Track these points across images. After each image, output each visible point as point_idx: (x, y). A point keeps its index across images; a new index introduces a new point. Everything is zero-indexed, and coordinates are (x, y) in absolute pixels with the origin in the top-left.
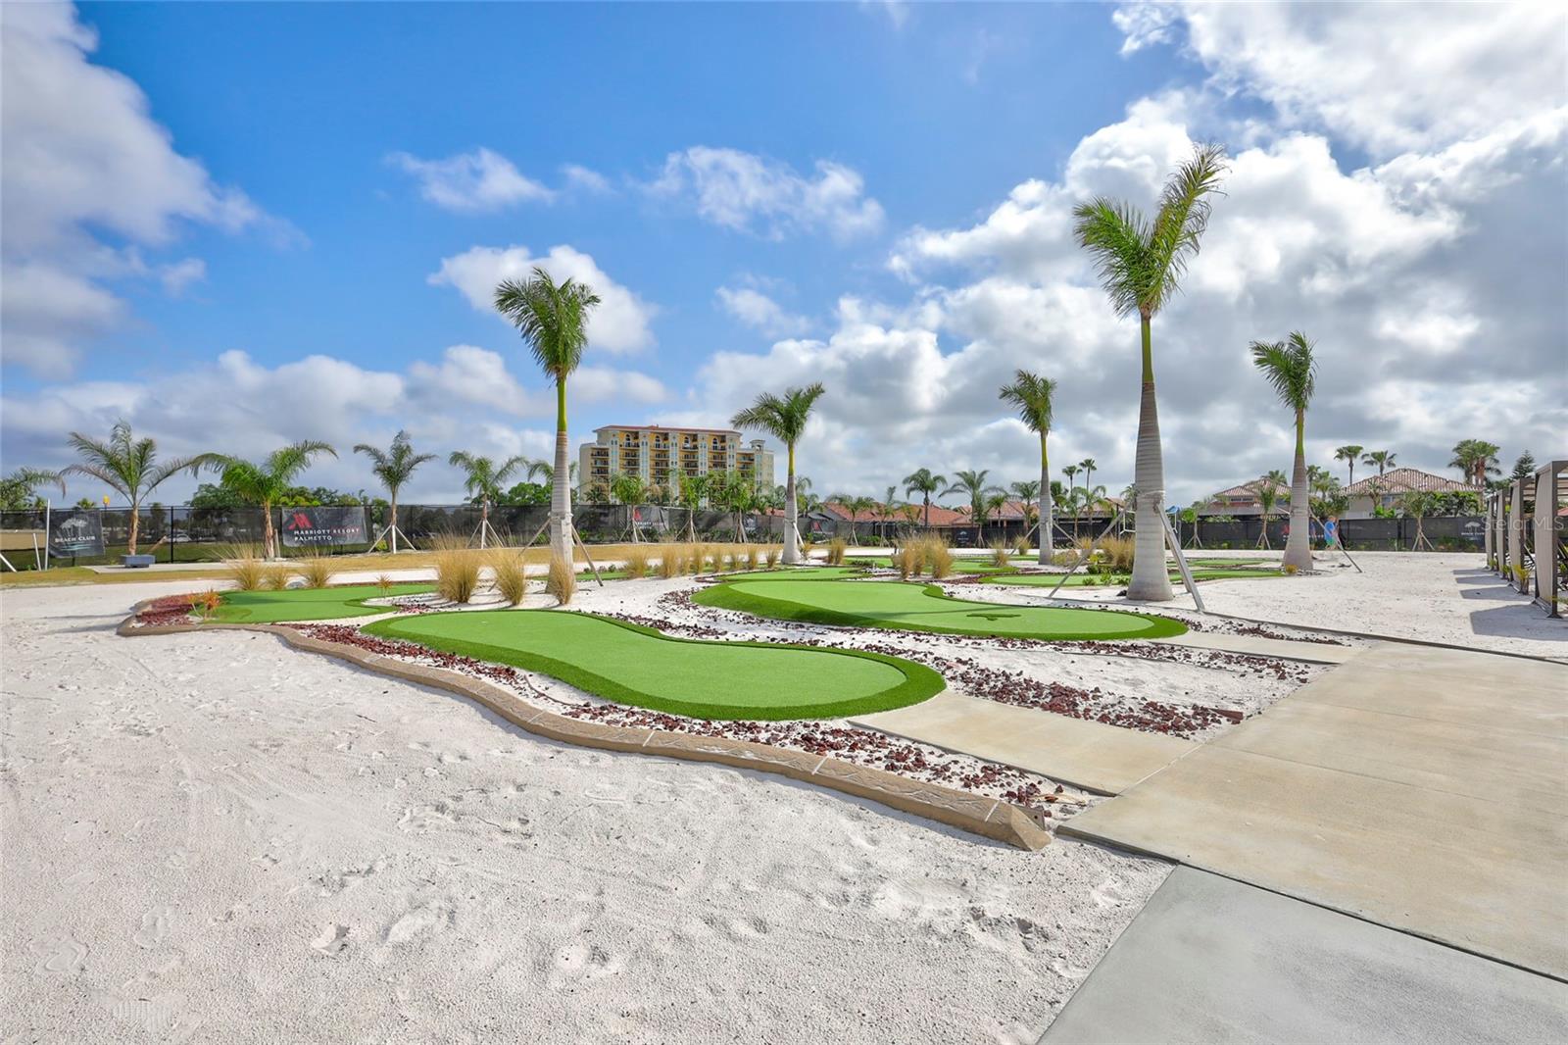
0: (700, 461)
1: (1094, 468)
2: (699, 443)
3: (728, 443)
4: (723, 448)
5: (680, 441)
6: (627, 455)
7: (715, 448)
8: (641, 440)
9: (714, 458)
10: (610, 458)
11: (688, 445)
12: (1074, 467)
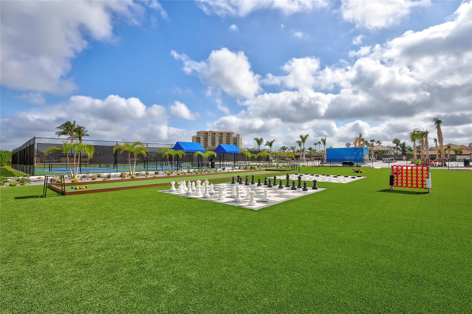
0: (223, 140)
1: (321, 144)
2: (223, 135)
3: (230, 135)
4: (229, 137)
5: (218, 135)
6: (205, 138)
7: (227, 136)
8: (208, 135)
9: (227, 139)
10: (201, 139)
11: (220, 136)
12: (316, 143)
